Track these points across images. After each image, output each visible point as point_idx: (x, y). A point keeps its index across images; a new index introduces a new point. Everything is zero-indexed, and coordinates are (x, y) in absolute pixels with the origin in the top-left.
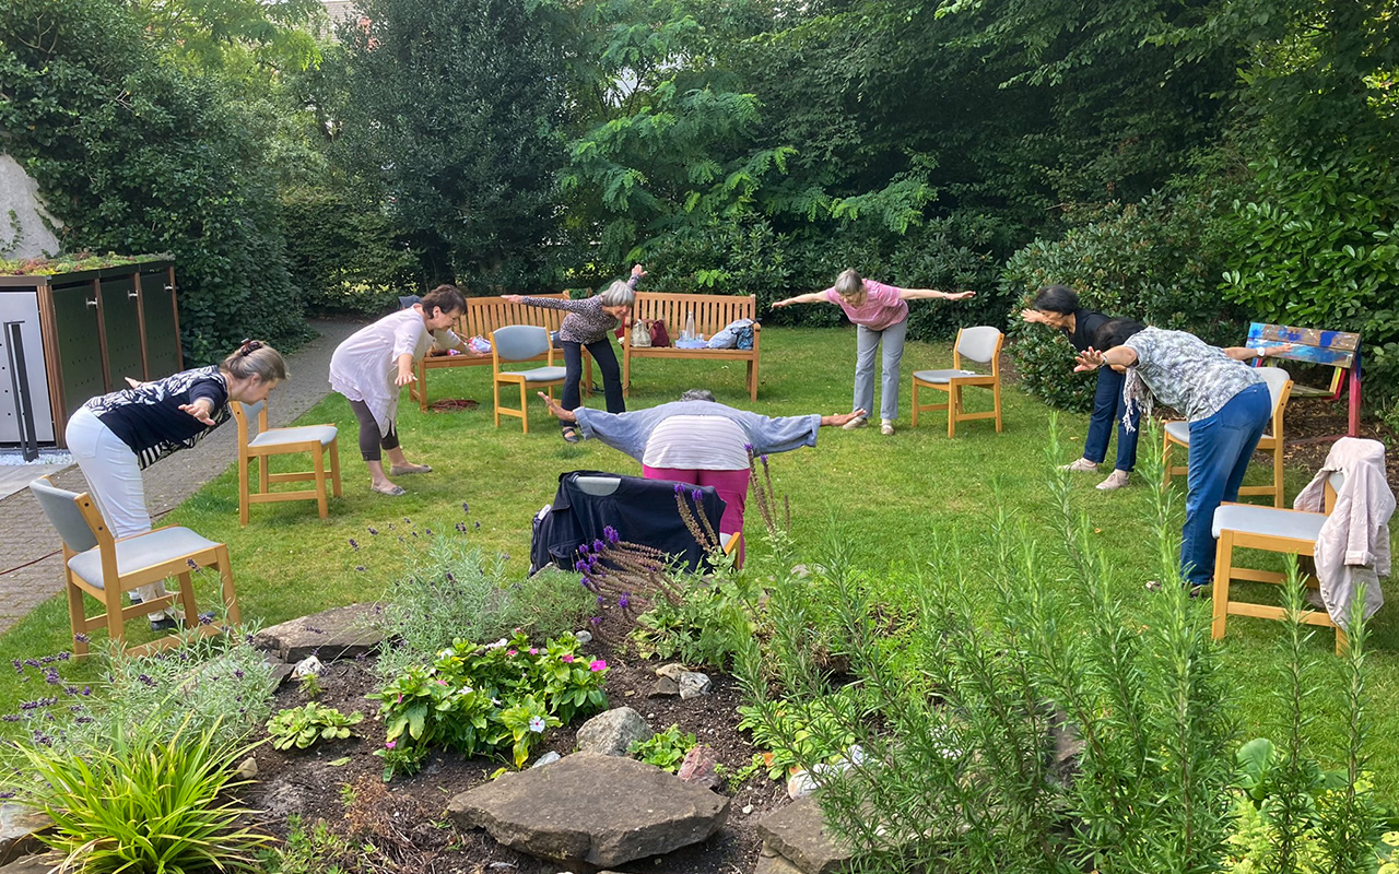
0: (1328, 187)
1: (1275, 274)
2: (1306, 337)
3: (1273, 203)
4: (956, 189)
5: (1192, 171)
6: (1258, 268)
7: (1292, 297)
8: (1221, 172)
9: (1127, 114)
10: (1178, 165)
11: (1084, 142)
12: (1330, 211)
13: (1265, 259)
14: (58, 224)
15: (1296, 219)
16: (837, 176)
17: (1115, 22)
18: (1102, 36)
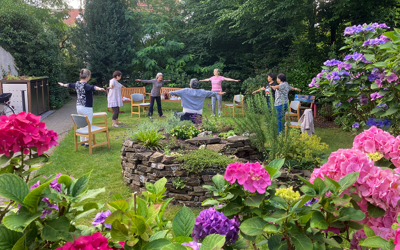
0: (309, 66)
1: (300, 84)
2: (306, 97)
3: (299, 69)
4: (230, 65)
5: (283, 62)
6: (297, 83)
7: (304, 89)
8: (289, 62)
9: (269, 49)
10: (280, 61)
11: (260, 55)
12: (310, 71)
13: (298, 81)
14: (18, 69)
15: (304, 73)
16: (202, 62)
17: (267, 30)
18: (264, 33)
